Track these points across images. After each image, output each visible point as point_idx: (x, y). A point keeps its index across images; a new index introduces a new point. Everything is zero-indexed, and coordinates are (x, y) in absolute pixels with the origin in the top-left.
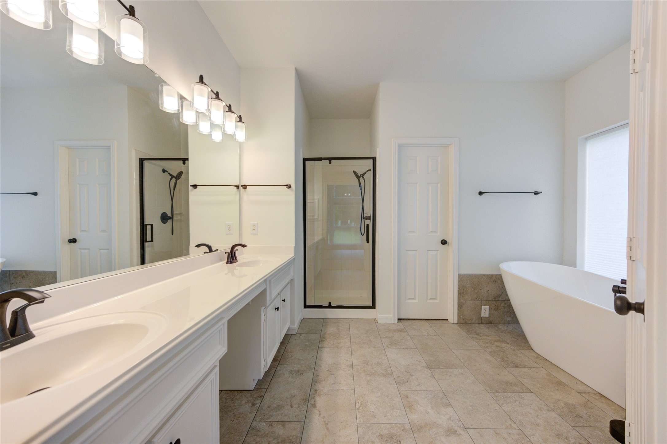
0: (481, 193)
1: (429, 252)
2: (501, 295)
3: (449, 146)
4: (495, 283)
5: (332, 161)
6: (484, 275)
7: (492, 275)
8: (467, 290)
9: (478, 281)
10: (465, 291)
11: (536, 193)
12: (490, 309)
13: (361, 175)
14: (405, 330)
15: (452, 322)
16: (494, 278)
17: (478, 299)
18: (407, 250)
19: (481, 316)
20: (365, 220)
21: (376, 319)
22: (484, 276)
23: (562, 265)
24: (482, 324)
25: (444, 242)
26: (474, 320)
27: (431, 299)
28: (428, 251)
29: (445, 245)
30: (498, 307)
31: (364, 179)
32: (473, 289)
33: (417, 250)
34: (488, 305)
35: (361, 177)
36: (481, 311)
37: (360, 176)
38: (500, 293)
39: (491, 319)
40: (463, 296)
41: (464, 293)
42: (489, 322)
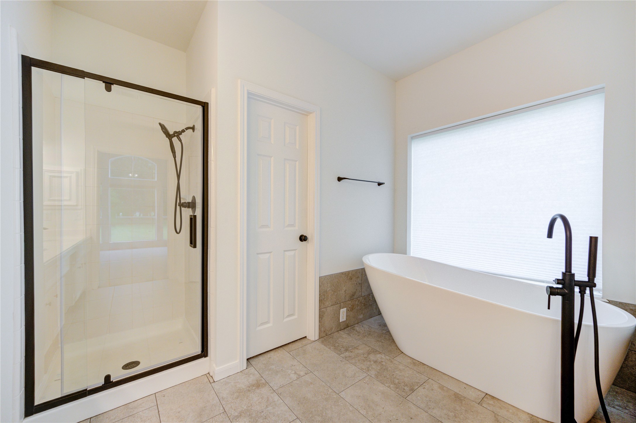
0: (340, 179)
1: (286, 252)
2: (355, 293)
3: (307, 116)
4: (351, 280)
5: (114, 87)
6: (342, 273)
7: (349, 272)
8: (328, 294)
9: (338, 282)
10: (325, 297)
11: (380, 184)
12: (347, 310)
13: (175, 132)
14: (263, 381)
15: (312, 339)
16: (350, 275)
17: (337, 302)
18: (258, 254)
19: (340, 321)
20: (183, 209)
21: (209, 373)
22: (342, 275)
23: (393, 253)
24: (340, 330)
25: (303, 238)
26: (334, 328)
27: (289, 316)
28: (284, 251)
29: (304, 242)
30: (353, 306)
31: (180, 140)
32: (333, 293)
33: (271, 252)
34: (346, 307)
35: (175, 136)
36: (340, 316)
37: (174, 134)
38: (355, 290)
39: (348, 322)
40: (324, 304)
41: (325, 299)
42: (347, 326)
